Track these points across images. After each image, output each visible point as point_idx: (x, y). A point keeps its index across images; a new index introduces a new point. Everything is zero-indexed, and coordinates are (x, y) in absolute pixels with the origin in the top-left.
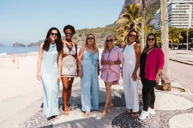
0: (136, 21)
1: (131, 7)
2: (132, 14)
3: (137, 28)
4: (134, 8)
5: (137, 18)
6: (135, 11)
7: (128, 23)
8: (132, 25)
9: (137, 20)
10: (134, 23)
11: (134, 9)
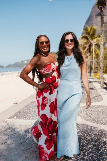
0: (94, 42)
1: (89, 29)
2: (90, 36)
3: (94, 48)
4: (92, 29)
5: (94, 39)
6: (93, 33)
7: (86, 43)
8: (90, 46)
9: (95, 40)
10: (92, 43)
11: (92, 31)
